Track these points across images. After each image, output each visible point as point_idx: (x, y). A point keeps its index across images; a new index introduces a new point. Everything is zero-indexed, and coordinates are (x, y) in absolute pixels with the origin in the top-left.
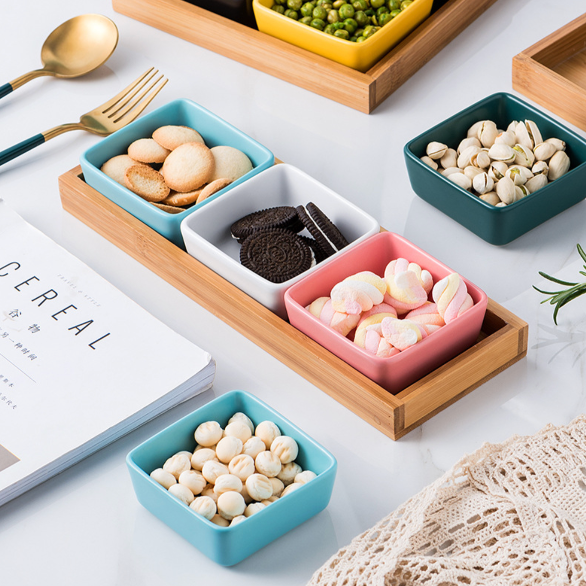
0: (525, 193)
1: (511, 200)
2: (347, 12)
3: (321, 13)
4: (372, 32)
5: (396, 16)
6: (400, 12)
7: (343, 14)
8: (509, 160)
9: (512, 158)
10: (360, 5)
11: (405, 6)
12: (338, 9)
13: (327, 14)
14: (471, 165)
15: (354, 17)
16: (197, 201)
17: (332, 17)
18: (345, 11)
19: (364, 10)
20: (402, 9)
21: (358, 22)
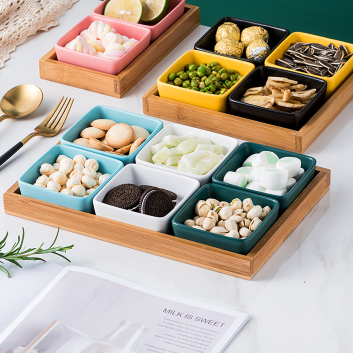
2: (209, 82)
3: (196, 84)
4: (226, 91)
5: (236, 83)
6: (238, 81)
7: (207, 83)
10: (216, 79)
11: (240, 78)
12: (204, 81)
13: (199, 85)
15: (214, 84)
16: (130, 151)
17: (202, 85)
18: (208, 82)
19: (218, 82)
20: (238, 80)
21: (216, 86)
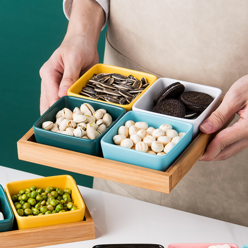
0: (100, 133)
1: (96, 137)
8: (85, 121)
9: (86, 120)
14: (68, 127)
